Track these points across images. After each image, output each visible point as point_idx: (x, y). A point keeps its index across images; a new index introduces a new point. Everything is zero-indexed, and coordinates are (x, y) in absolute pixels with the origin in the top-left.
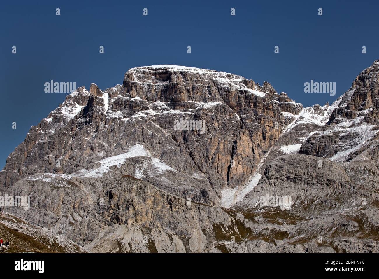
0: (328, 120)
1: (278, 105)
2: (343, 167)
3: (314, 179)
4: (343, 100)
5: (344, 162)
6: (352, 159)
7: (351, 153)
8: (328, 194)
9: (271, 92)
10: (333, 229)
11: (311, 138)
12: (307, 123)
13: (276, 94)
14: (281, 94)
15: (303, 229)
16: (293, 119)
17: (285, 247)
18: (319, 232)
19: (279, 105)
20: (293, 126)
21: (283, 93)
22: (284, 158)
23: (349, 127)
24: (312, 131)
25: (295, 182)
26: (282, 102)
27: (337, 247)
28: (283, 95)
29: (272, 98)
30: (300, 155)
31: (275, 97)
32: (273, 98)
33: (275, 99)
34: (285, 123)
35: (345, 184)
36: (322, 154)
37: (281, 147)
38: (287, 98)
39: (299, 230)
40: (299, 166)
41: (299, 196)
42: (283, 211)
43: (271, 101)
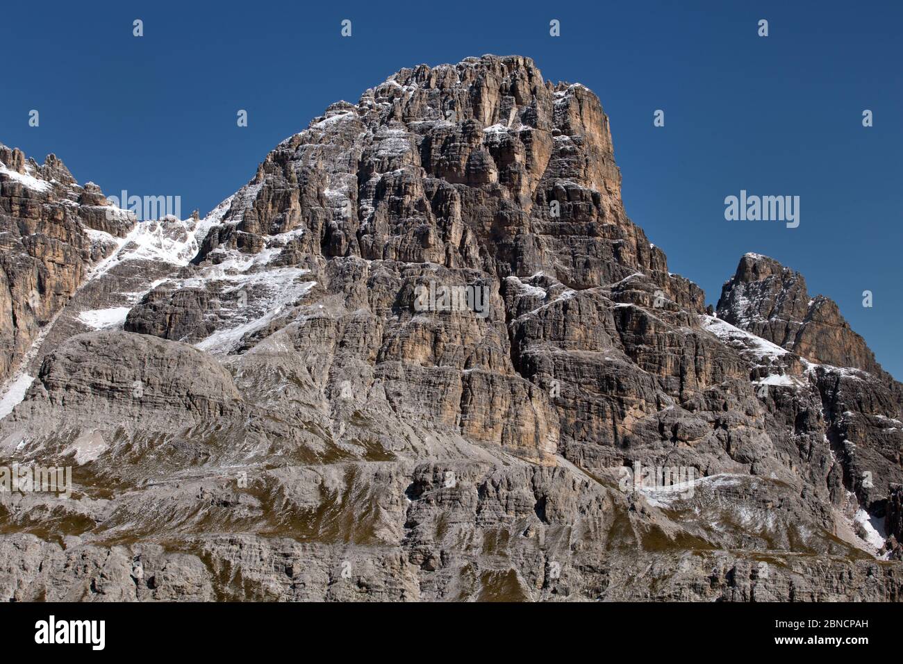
0: (195, 253)
1: (79, 211)
2: (227, 367)
3: (157, 391)
4: (233, 208)
5: (230, 353)
6: (250, 347)
7: (246, 334)
8: (190, 429)
9: (63, 180)
10: (201, 512)
11: (152, 293)
12: (143, 257)
13: (75, 185)
14: (86, 188)
15: (129, 510)
16: (112, 246)
17: (85, 553)
18: (166, 519)
19: (79, 213)
20: (112, 265)
21: (91, 183)
22: (88, 339)
23: (245, 273)
24: (157, 278)
25: (111, 397)
26: (87, 206)
27: (208, 555)
28: (91, 190)
29: (65, 195)
30: (126, 334)
31: (71, 192)
32: (67, 194)
33: (71, 199)
34: (91, 257)
35: (230, 407)
36: (178, 334)
37: (82, 313)
38: (101, 197)
39: (118, 513)
40: (122, 359)
41: (120, 431)
42: (82, 466)
43: (61, 201)
